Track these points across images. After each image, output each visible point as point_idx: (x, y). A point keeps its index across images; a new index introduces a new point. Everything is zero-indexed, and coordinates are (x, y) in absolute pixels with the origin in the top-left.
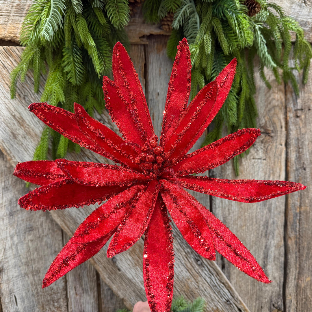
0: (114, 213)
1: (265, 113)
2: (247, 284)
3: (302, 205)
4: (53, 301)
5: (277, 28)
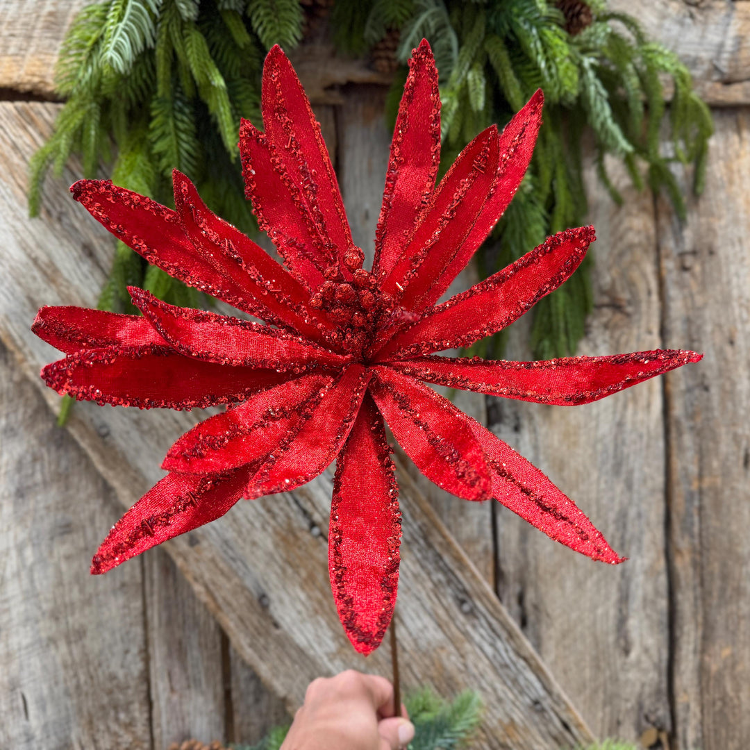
0: (263, 426)
1: (610, 261)
2: (582, 664)
4: (116, 708)
5: (630, 67)
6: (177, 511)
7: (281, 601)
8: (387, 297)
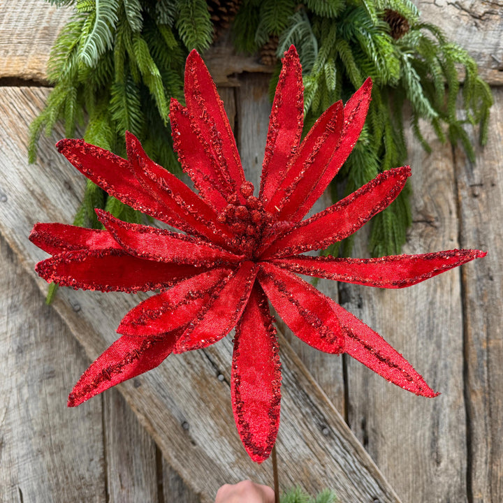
0: (186, 304)
1: (423, 191)
2: (407, 471)
3: (491, 337)
5: (435, 59)
6: (127, 363)
7: (197, 426)
8: (269, 215)
